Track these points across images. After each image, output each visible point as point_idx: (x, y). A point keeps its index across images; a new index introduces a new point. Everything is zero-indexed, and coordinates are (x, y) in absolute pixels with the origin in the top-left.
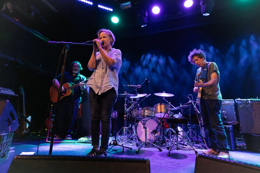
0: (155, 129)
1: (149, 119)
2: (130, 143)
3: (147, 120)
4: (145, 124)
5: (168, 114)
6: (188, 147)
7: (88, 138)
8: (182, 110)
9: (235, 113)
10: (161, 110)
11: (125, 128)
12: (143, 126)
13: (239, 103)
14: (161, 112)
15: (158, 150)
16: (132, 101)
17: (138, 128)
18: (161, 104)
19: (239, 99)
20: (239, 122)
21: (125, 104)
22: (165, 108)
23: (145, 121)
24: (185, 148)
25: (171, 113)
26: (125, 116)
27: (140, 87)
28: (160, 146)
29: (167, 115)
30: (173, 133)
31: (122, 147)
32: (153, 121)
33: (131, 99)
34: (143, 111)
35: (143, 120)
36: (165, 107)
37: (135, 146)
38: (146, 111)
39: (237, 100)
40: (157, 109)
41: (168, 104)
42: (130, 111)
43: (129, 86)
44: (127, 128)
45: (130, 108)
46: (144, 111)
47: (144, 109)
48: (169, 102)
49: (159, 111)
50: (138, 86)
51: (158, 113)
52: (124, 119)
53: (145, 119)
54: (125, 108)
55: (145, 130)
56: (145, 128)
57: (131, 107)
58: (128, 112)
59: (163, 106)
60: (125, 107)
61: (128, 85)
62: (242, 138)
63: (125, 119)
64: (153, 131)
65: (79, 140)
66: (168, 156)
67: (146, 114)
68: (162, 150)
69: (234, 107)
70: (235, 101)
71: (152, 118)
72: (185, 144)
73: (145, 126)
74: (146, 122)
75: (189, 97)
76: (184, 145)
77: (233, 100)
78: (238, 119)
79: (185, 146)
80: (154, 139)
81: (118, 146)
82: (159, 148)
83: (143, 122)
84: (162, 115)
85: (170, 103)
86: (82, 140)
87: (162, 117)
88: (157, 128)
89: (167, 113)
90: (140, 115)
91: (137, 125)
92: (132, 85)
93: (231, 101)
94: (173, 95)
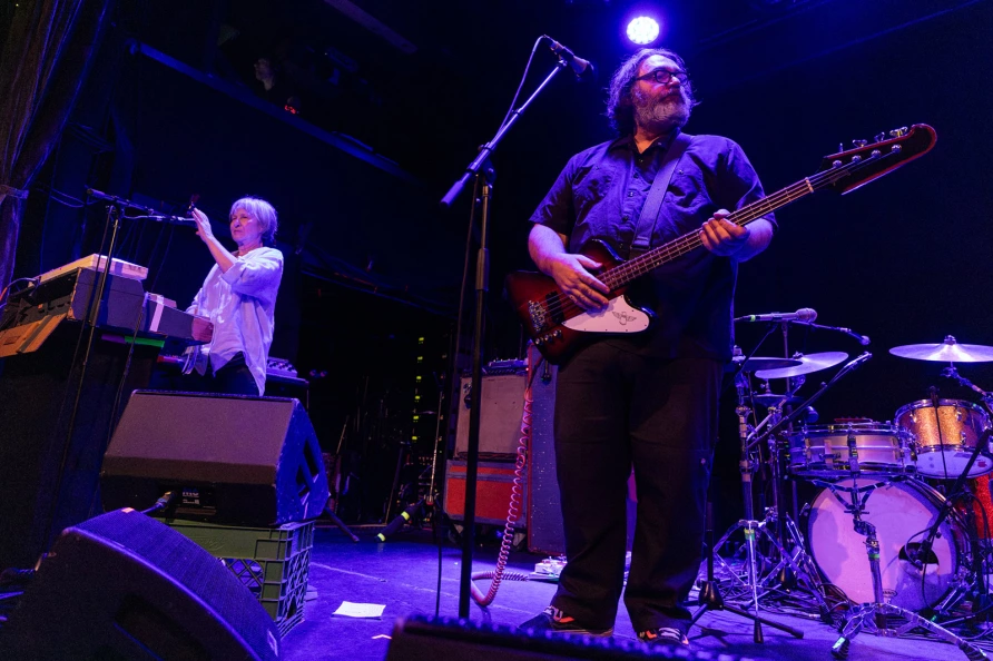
0: (918, 540)
1: (879, 485)
2: (784, 604)
3: (872, 487)
4: (863, 507)
5: (991, 458)
10: (940, 433)
11: (755, 527)
12: (850, 516)
14: (943, 447)
15: (964, 658)
16: (764, 391)
17: (817, 528)
18: (936, 404)
21: (738, 406)
22: (963, 422)
23: (861, 490)
26: (745, 464)
27: (812, 316)
29: (982, 464)
32: (900, 492)
33: (763, 381)
34: (845, 438)
35: (849, 490)
36: (969, 419)
38: (862, 442)
40: (914, 428)
43: (757, 318)
44: (760, 525)
45: (765, 427)
46: (852, 443)
47: (850, 433)
49: (930, 440)
50: (802, 317)
51: (927, 450)
52: (741, 477)
53: (862, 483)
54: (744, 427)
55: (865, 538)
56: (862, 528)
58: (753, 448)
59: (951, 415)
60: (742, 419)
61: (753, 317)
63: (747, 478)
64: (907, 546)
65: (540, 566)
67: (862, 458)
71: (899, 476)
73: (864, 518)
74: (865, 499)
81: (725, 613)
82: (964, 649)
83: (847, 497)
84: (952, 463)
86: (550, 570)
87: (955, 472)
88: (932, 532)
89: (984, 455)
90: (829, 461)
91: (806, 514)
92: (773, 315)
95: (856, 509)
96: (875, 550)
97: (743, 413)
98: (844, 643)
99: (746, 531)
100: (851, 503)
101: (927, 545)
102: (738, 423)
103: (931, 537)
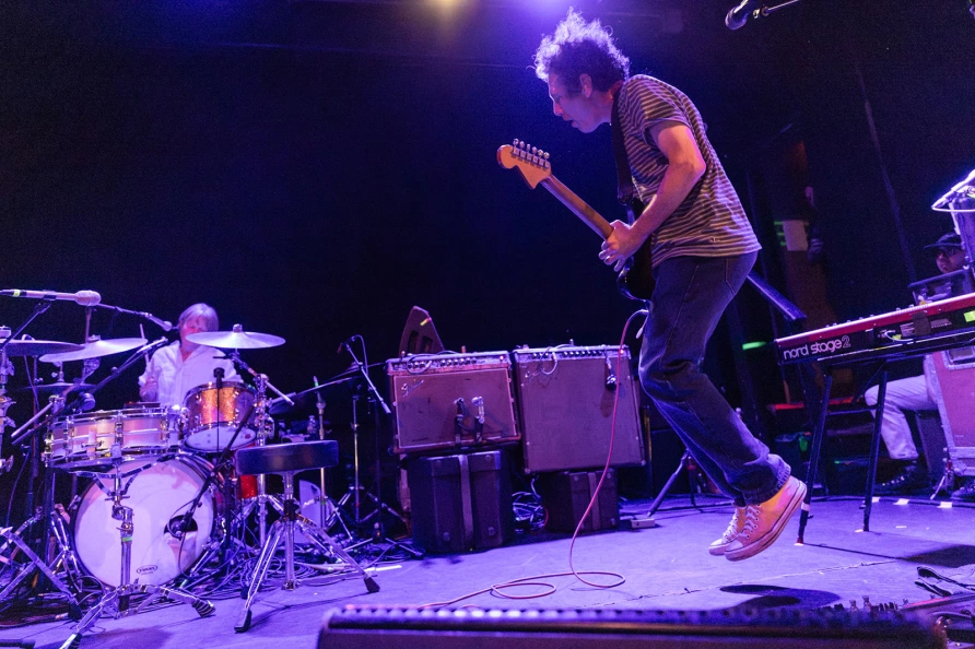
0: (183, 512)
1: (146, 467)
3: (137, 471)
4: (124, 493)
5: (255, 430)
6: (340, 564)
8: (320, 407)
9: (512, 400)
10: (219, 412)
12: (111, 503)
13: (523, 364)
14: (219, 425)
15: (194, 614)
19: (526, 349)
20: (523, 436)
22: (238, 401)
23: (124, 476)
24: (327, 573)
25: (268, 423)
27: (95, 299)
28: (205, 590)
30: (272, 517)
34: (112, 425)
35: (114, 477)
36: (242, 399)
37: (61, 619)
38: (131, 427)
39: (519, 351)
40: (197, 408)
41: (253, 384)
43: (23, 294)
44: (3, 531)
46: (119, 429)
47: (121, 418)
48: (259, 372)
49: (210, 419)
50: (83, 299)
51: (206, 428)
53: (126, 469)
55: (120, 523)
56: (121, 513)
57: (48, 412)
61: (17, 292)
62: (532, 491)
64: (171, 521)
66: (240, 631)
67: (131, 442)
68: (213, 609)
69: (509, 380)
70: (512, 357)
71: (166, 456)
72: (327, 554)
73: (124, 503)
74: (128, 485)
75: (351, 344)
76: (322, 563)
77: (505, 352)
78: (521, 427)
79: (329, 563)
80: (175, 563)
82: (196, 605)
83: (110, 484)
84: (225, 436)
85: (264, 376)
87: (224, 444)
88: (196, 503)
89: (249, 428)
90: (90, 451)
91: (75, 507)
93: (502, 358)
94: (281, 341)
95: (117, 497)
96: (130, 532)
98: (75, 639)
100: (112, 490)
101: (189, 515)
103: (194, 507)
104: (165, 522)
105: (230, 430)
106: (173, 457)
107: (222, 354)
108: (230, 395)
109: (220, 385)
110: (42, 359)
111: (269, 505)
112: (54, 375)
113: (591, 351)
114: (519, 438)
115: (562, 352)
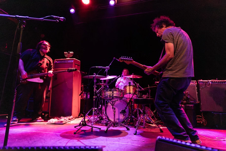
1: (117, 100)
3: (116, 101)
4: (114, 104)
5: (137, 95)
6: (154, 125)
7: (59, 119)
8: (150, 91)
9: (197, 93)
10: (130, 91)
13: (200, 84)
14: (130, 93)
15: (126, 129)
17: (108, 108)
19: (201, 80)
20: (200, 102)
21: (94, 85)
22: (133, 89)
23: (114, 101)
24: (151, 126)
25: (139, 94)
26: (94, 97)
27: (109, 68)
28: (128, 125)
29: (135, 96)
30: (140, 113)
31: (91, 127)
34: (112, 92)
35: (112, 101)
37: (104, 125)
38: (115, 92)
39: (199, 81)
40: (126, 90)
41: (136, 86)
42: (100, 93)
44: (96, 109)
46: (113, 92)
49: (128, 92)
50: (107, 68)
51: (127, 94)
52: (93, 100)
54: (95, 90)
55: (113, 110)
56: (113, 108)
57: (101, 89)
58: (98, 94)
60: (95, 88)
61: (97, 67)
62: (202, 116)
63: (94, 100)
65: (49, 121)
66: (135, 134)
67: (115, 95)
68: (129, 129)
69: (196, 88)
70: (197, 82)
72: (151, 122)
76: (150, 124)
77: (196, 81)
78: (199, 100)
80: (122, 119)
81: (87, 126)
82: (127, 128)
83: (111, 103)
84: (131, 96)
85: (138, 84)
87: (131, 97)
88: (126, 108)
90: (108, 96)
92: (101, 67)
93: (194, 82)
94: (142, 77)
95: (113, 105)
96: (115, 112)
97: (95, 87)
98: (107, 129)
99: (93, 110)
100: (112, 104)
102: (94, 89)
103: (125, 109)
104: (121, 111)
105: (132, 95)
106: (122, 99)
107: (130, 79)
108: (132, 87)
109: (130, 85)
110: (100, 79)
111: (139, 110)
112: (102, 82)
113: (222, 81)
114: (199, 102)
115: (213, 82)
